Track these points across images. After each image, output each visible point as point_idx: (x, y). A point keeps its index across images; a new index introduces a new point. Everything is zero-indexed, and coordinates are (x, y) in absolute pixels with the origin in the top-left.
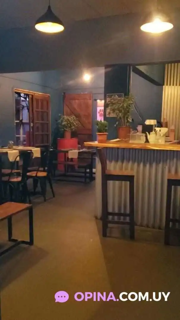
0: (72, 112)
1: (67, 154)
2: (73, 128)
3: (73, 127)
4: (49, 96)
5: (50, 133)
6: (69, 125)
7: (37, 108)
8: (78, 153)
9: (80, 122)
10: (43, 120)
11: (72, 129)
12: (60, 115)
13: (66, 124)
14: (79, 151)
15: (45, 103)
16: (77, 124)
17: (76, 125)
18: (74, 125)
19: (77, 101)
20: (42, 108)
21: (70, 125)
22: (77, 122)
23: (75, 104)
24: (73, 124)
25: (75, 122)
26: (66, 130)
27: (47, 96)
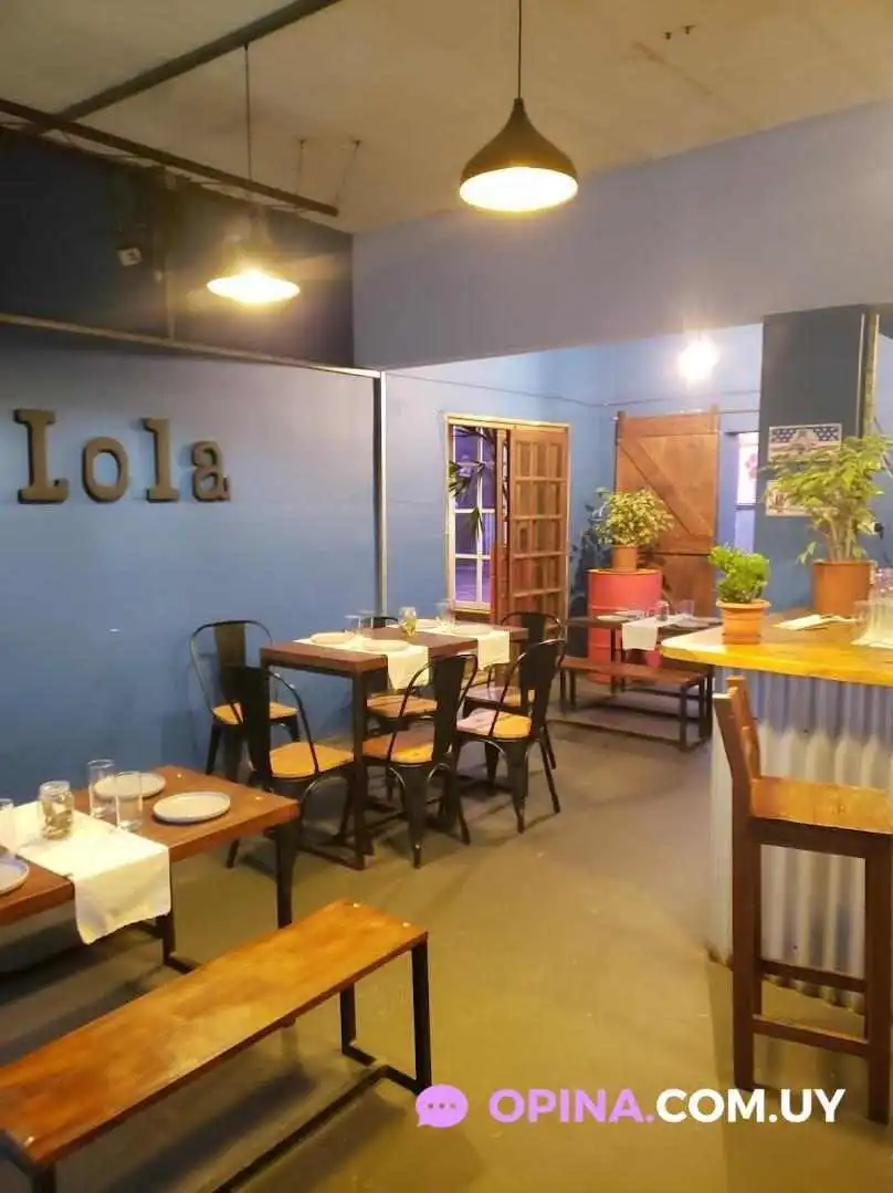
0: (646, 480)
1: (617, 632)
2: (646, 535)
3: (647, 531)
4: (566, 429)
5: (566, 553)
6: (632, 525)
7: (525, 471)
8: (656, 630)
9: (671, 512)
10: (541, 510)
11: (642, 539)
12: (600, 490)
13: (622, 522)
14: (662, 624)
15: (551, 453)
16: (660, 522)
17: (655, 523)
18: (648, 525)
19: (663, 440)
20: (540, 472)
21: (637, 523)
22: (659, 514)
23: (657, 449)
24: (645, 519)
25: (652, 515)
26: (620, 543)
27: (560, 430)
